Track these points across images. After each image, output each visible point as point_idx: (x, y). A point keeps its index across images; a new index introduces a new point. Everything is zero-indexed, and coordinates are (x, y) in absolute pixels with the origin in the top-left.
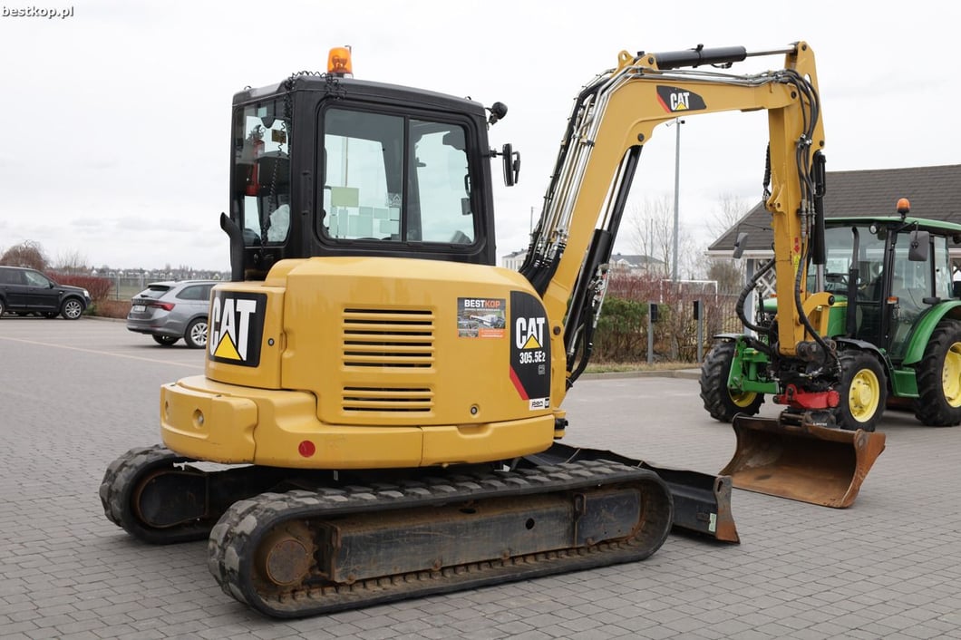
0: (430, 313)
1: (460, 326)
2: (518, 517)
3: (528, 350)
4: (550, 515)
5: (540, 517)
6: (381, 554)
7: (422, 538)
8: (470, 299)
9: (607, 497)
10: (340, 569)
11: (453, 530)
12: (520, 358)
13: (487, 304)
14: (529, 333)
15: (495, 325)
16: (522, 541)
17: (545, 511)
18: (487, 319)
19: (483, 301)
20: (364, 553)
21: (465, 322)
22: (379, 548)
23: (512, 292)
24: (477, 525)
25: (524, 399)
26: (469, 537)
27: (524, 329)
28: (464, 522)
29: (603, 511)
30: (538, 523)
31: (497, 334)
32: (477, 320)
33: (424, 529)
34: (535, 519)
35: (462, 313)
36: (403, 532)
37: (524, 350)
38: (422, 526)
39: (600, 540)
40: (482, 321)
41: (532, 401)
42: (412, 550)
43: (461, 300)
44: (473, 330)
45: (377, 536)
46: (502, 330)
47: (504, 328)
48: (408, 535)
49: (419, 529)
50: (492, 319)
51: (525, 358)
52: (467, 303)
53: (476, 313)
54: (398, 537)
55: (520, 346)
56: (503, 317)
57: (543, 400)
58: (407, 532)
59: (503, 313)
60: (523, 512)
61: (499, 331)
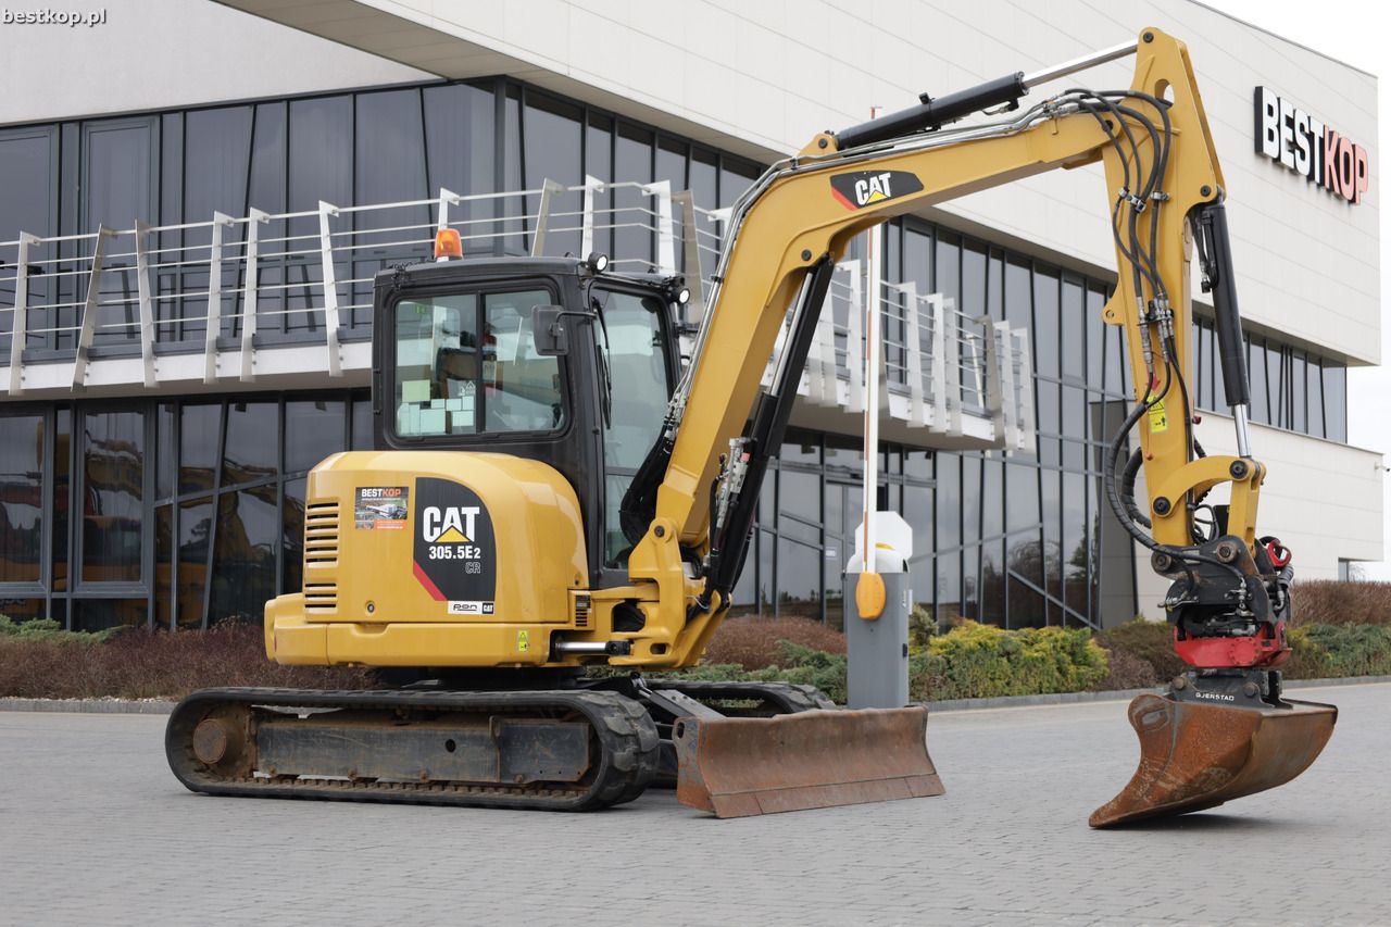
0: (336, 505)
1: (357, 517)
2: (435, 735)
3: (444, 544)
4: (474, 739)
5: (463, 739)
6: (299, 752)
7: (336, 742)
8: (367, 488)
9: (542, 727)
10: (264, 760)
11: (367, 739)
12: (430, 552)
13: (385, 493)
14: (447, 524)
15: (395, 516)
16: (441, 765)
17: (467, 733)
18: (385, 508)
19: (380, 490)
20: (284, 747)
21: (361, 513)
22: (296, 746)
23: (418, 479)
24: (391, 737)
25: (437, 599)
26: (383, 749)
27: (437, 519)
28: (378, 732)
29: (537, 743)
30: (460, 747)
31: (397, 525)
32: (374, 510)
33: (338, 733)
34: (457, 742)
35: (360, 503)
36: (319, 732)
37: (436, 544)
38: (337, 729)
39: (533, 779)
40: (377, 512)
41: (451, 603)
42: (327, 752)
43: (359, 490)
44: (369, 521)
45: (295, 732)
46: (402, 522)
47: (405, 518)
48: (324, 737)
49: (334, 731)
50: (390, 508)
51: (438, 553)
52: (365, 493)
53: (372, 503)
54: (313, 736)
55: (428, 538)
56: (404, 506)
57: (479, 604)
58: (323, 733)
59: (404, 502)
60: (444, 731)
61: (397, 522)
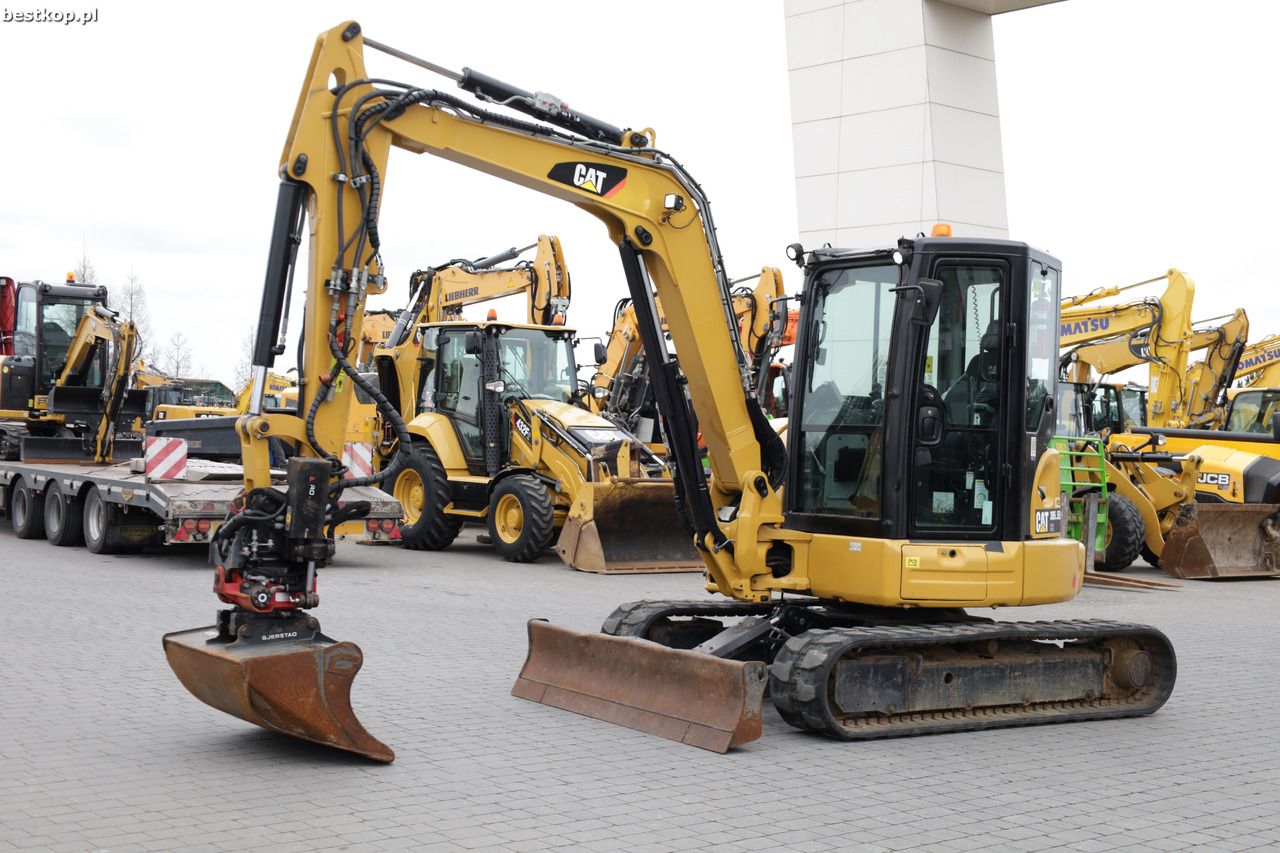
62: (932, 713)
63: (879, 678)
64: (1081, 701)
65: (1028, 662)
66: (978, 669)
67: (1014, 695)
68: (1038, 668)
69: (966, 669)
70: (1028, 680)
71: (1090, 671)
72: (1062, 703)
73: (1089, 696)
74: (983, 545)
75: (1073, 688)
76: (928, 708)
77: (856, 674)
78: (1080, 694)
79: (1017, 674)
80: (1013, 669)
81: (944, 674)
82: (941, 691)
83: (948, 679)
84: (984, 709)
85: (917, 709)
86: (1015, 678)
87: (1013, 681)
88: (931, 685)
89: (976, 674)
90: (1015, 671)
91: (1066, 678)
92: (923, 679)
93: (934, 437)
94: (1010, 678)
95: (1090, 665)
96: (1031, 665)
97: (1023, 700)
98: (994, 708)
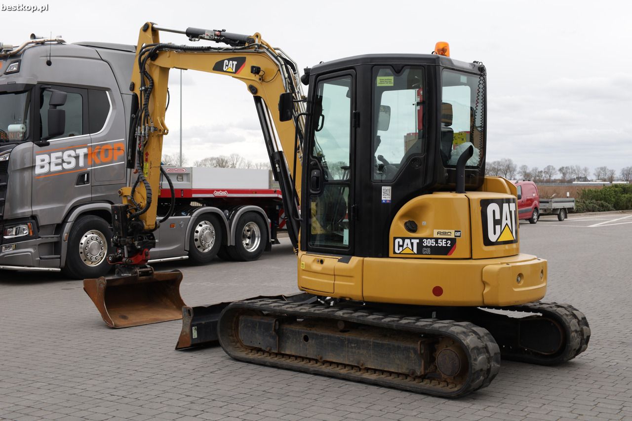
62: (296, 357)
63: (262, 329)
64: (406, 376)
65: (362, 339)
66: (325, 336)
67: (351, 359)
68: (370, 345)
69: (317, 335)
70: (361, 351)
71: (412, 355)
72: (391, 373)
73: (413, 374)
74: (339, 258)
75: (397, 364)
76: (293, 353)
77: (250, 325)
78: (404, 370)
79: (353, 345)
80: (350, 341)
81: (303, 335)
82: (301, 345)
83: (306, 339)
84: (331, 363)
85: (288, 352)
86: (352, 348)
87: (350, 350)
88: (295, 340)
89: (324, 340)
90: (351, 343)
91: (391, 356)
92: (289, 335)
93: (318, 189)
94: (348, 346)
95: (412, 351)
96: (364, 341)
97: (358, 363)
98: (338, 364)
